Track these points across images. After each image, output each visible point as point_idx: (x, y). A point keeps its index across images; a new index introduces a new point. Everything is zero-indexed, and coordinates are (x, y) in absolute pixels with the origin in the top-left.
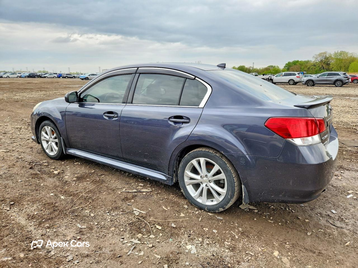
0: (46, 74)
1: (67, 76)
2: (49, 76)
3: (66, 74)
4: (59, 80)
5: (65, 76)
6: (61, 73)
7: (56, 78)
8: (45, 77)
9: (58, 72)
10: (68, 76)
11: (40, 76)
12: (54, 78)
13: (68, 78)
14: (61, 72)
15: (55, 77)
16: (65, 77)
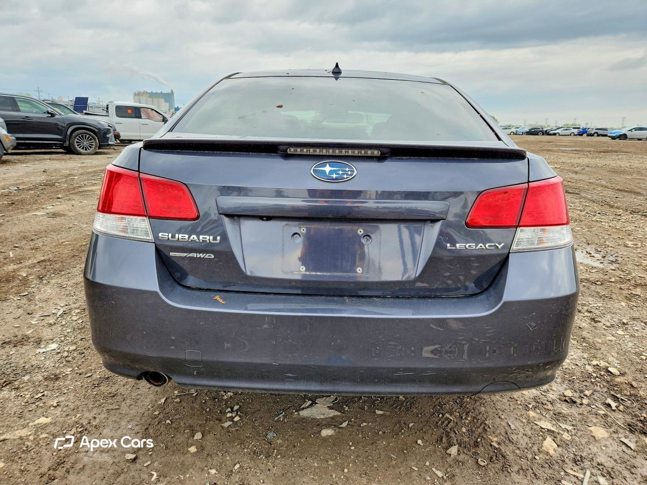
0: (558, 129)
1: (597, 133)
2: (563, 131)
3: (596, 129)
4: (579, 138)
5: (593, 133)
6: (588, 127)
7: (575, 135)
8: (555, 134)
9: (583, 126)
10: (599, 133)
11: (547, 133)
12: (571, 135)
13: (598, 135)
14: (587, 124)
15: (573, 134)
16: (592, 135)
